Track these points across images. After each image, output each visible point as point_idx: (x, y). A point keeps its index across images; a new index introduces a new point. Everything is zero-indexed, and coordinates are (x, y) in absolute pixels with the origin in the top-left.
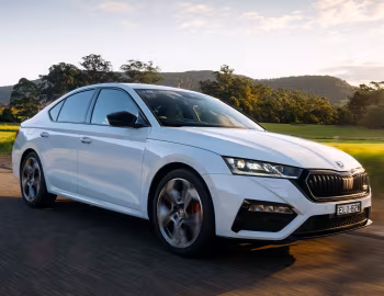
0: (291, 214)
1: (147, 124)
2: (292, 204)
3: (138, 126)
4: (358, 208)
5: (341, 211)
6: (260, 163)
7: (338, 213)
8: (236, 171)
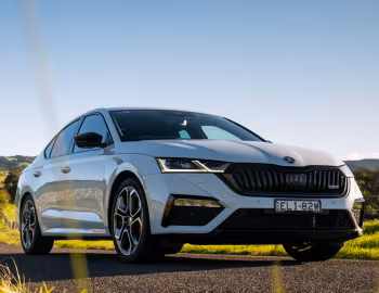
0: (218, 207)
1: (111, 142)
2: (217, 197)
4: (316, 207)
5: (285, 207)
6: (189, 160)
7: (279, 208)
8: (166, 170)
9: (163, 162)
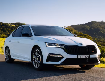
0: (62, 57)
5: (80, 57)
6: (54, 44)
7: (78, 58)
8: (48, 46)
9: (47, 44)
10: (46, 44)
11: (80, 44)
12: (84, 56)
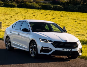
0: (51, 50)
1: (30, 31)
2: (51, 48)
3: (28, 32)
4: (71, 50)
6: (46, 40)
8: (41, 41)
10: (40, 40)
11: (65, 41)
12: (67, 50)
